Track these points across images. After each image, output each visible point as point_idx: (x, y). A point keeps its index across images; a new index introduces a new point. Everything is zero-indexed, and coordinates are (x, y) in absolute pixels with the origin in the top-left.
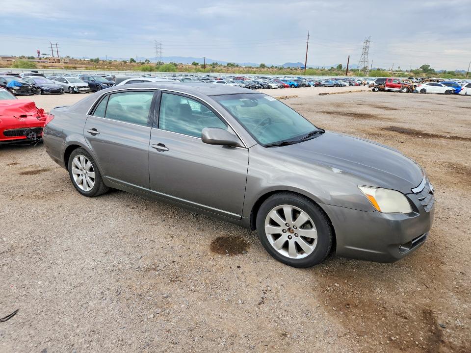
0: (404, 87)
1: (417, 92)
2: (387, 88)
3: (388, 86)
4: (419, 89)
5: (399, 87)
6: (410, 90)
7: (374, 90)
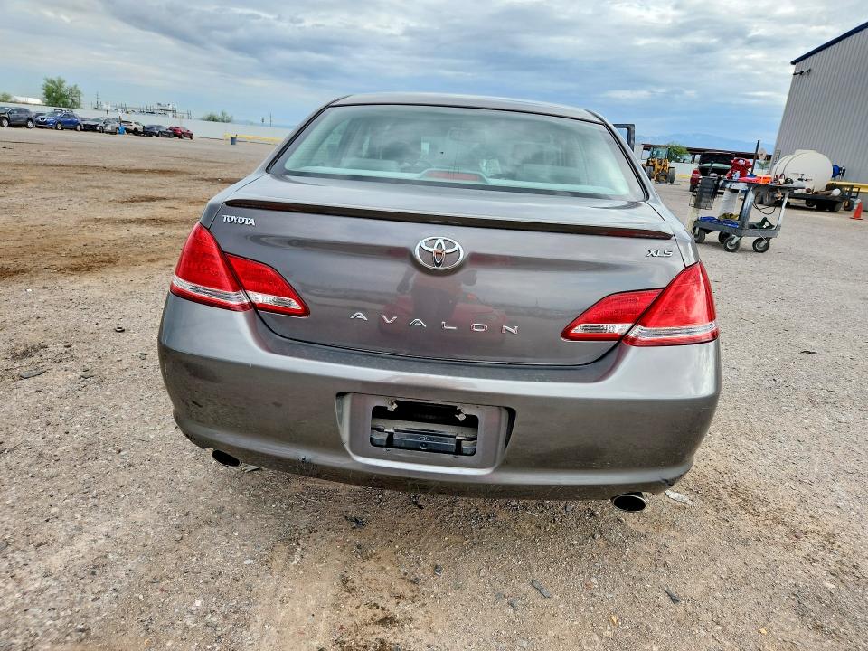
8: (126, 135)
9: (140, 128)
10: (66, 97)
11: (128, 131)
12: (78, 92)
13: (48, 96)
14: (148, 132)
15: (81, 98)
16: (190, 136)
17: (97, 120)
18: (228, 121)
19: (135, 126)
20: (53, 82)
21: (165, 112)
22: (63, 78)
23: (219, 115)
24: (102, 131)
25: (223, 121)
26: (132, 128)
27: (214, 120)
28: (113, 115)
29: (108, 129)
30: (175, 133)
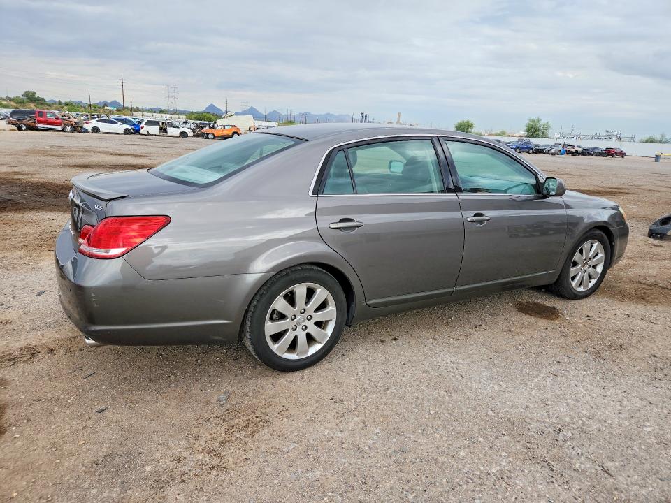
0: (68, 124)
1: (87, 132)
2: (40, 126)
3: (40, 122)
4: (89, 127)
5: (59, 124)
6: (77, 128)
7: (20, 129)
8: (565, 156)
9: (580, 150)
10: (539, 130)
11: (569, 153)
12: (549, 127)
13: (528, 131)
14: (585, 153)
15: (550, 131)
16: (622, 155)
17: (547, 145)
18: (665, 142)
19: (576, 148)
20: (533, 121)
21: (610, 137)
22: (541, 118)
23: (658, 137)
24: (548, 153)
25: (661, 142)
26: (573, 150)
27: (652, 141)
28: (561, 141)
29: (553, 151)
30: (609, 153)
